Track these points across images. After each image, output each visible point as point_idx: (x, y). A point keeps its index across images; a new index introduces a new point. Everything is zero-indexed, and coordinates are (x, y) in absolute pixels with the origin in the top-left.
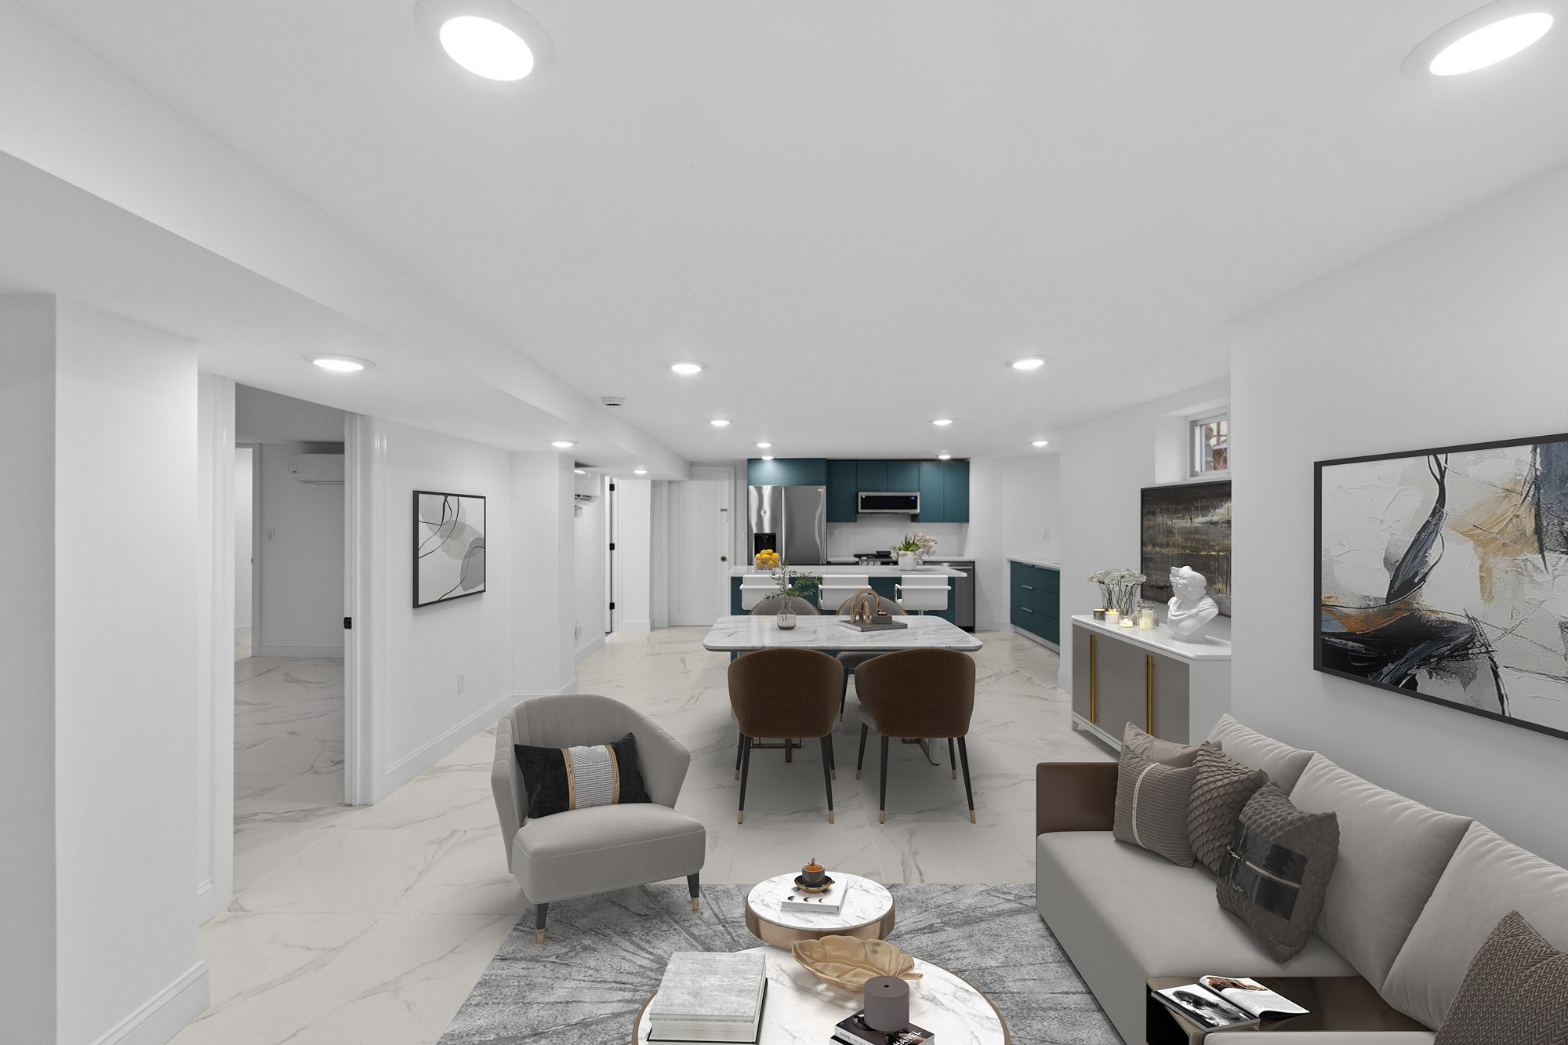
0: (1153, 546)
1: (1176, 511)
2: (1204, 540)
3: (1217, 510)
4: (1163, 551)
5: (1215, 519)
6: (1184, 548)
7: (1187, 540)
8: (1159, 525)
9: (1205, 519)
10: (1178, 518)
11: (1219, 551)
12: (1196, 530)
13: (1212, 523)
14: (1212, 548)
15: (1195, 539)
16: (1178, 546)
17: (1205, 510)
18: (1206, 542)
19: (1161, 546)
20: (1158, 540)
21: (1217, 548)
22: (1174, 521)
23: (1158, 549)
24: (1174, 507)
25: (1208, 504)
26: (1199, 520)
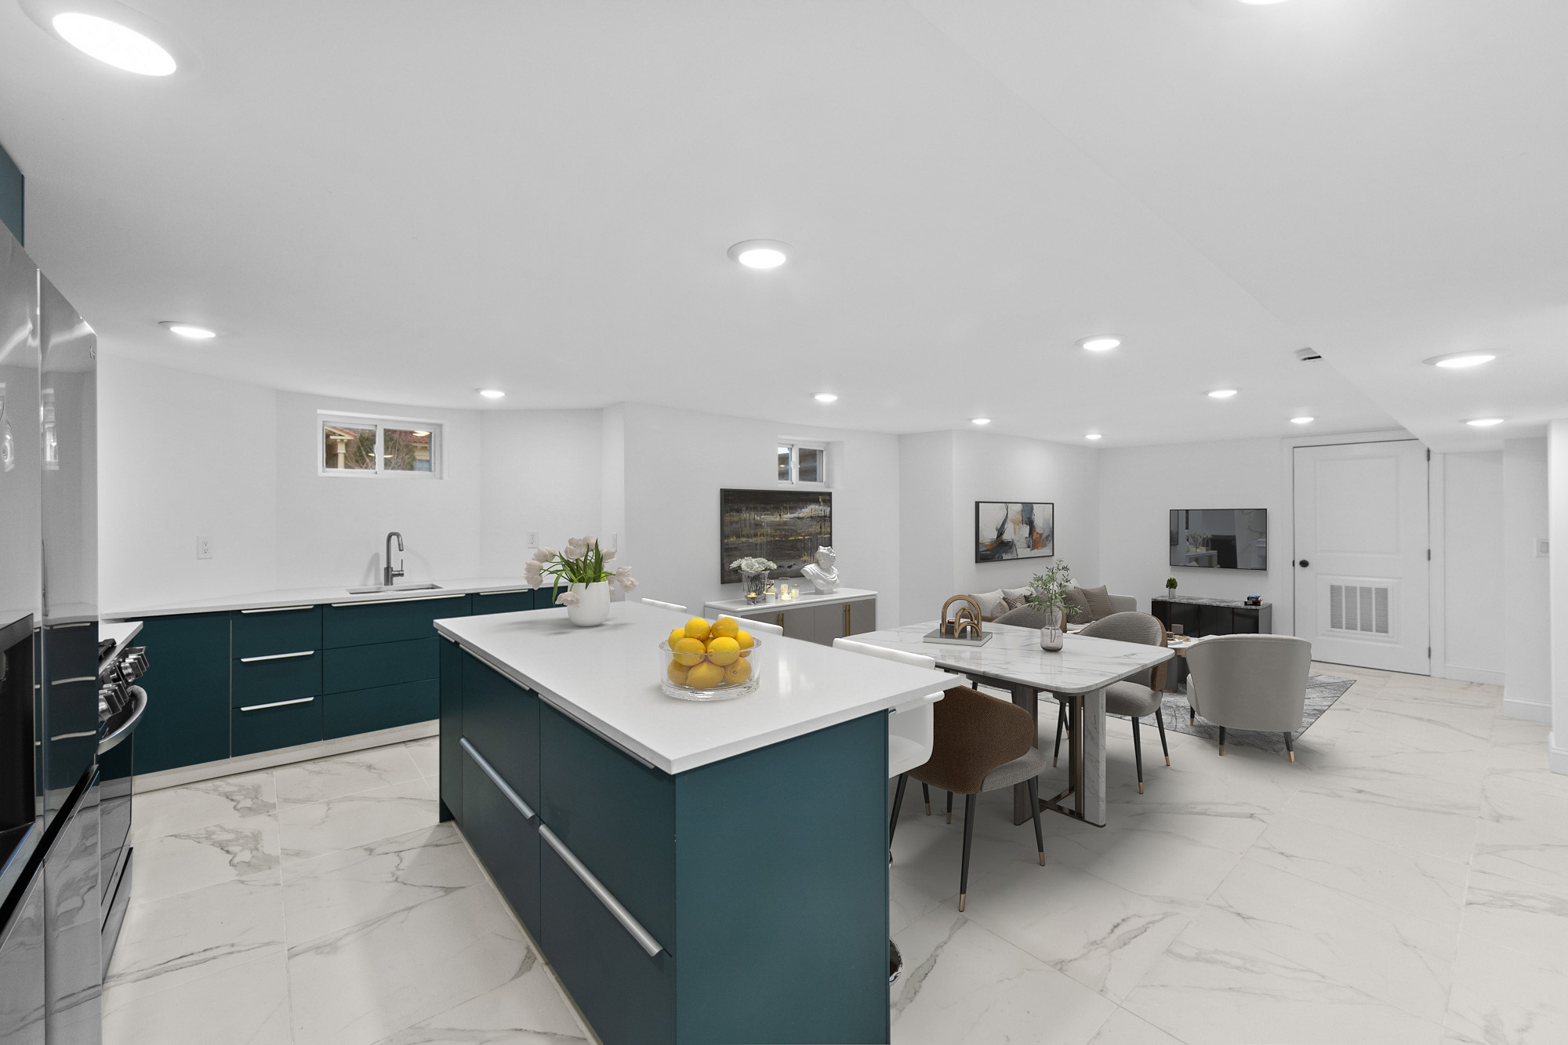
0: (738, 537)
1: (765, 509)
2: (792, 530)
3: (803, 510)
4: (750, 540)
5: (801, 515)
6: (773, 536)
7: (776, 531)
8: (745, 520)
9: (792, 516)
10: (767, 514)
11: (804, 536)
12: (785, 523)
13: (798, 518)
14: (799, 534)
15: (784, 530)
16: (767, 535)
17: (793, 509)
18: (795, 531)
19: (748, 537)
20: (744, 533)
21: (803, 534)
22: (762, 517)
23: (744, 540)
24: (762, 506)
25: (796, 505)
26: (787, 516)
